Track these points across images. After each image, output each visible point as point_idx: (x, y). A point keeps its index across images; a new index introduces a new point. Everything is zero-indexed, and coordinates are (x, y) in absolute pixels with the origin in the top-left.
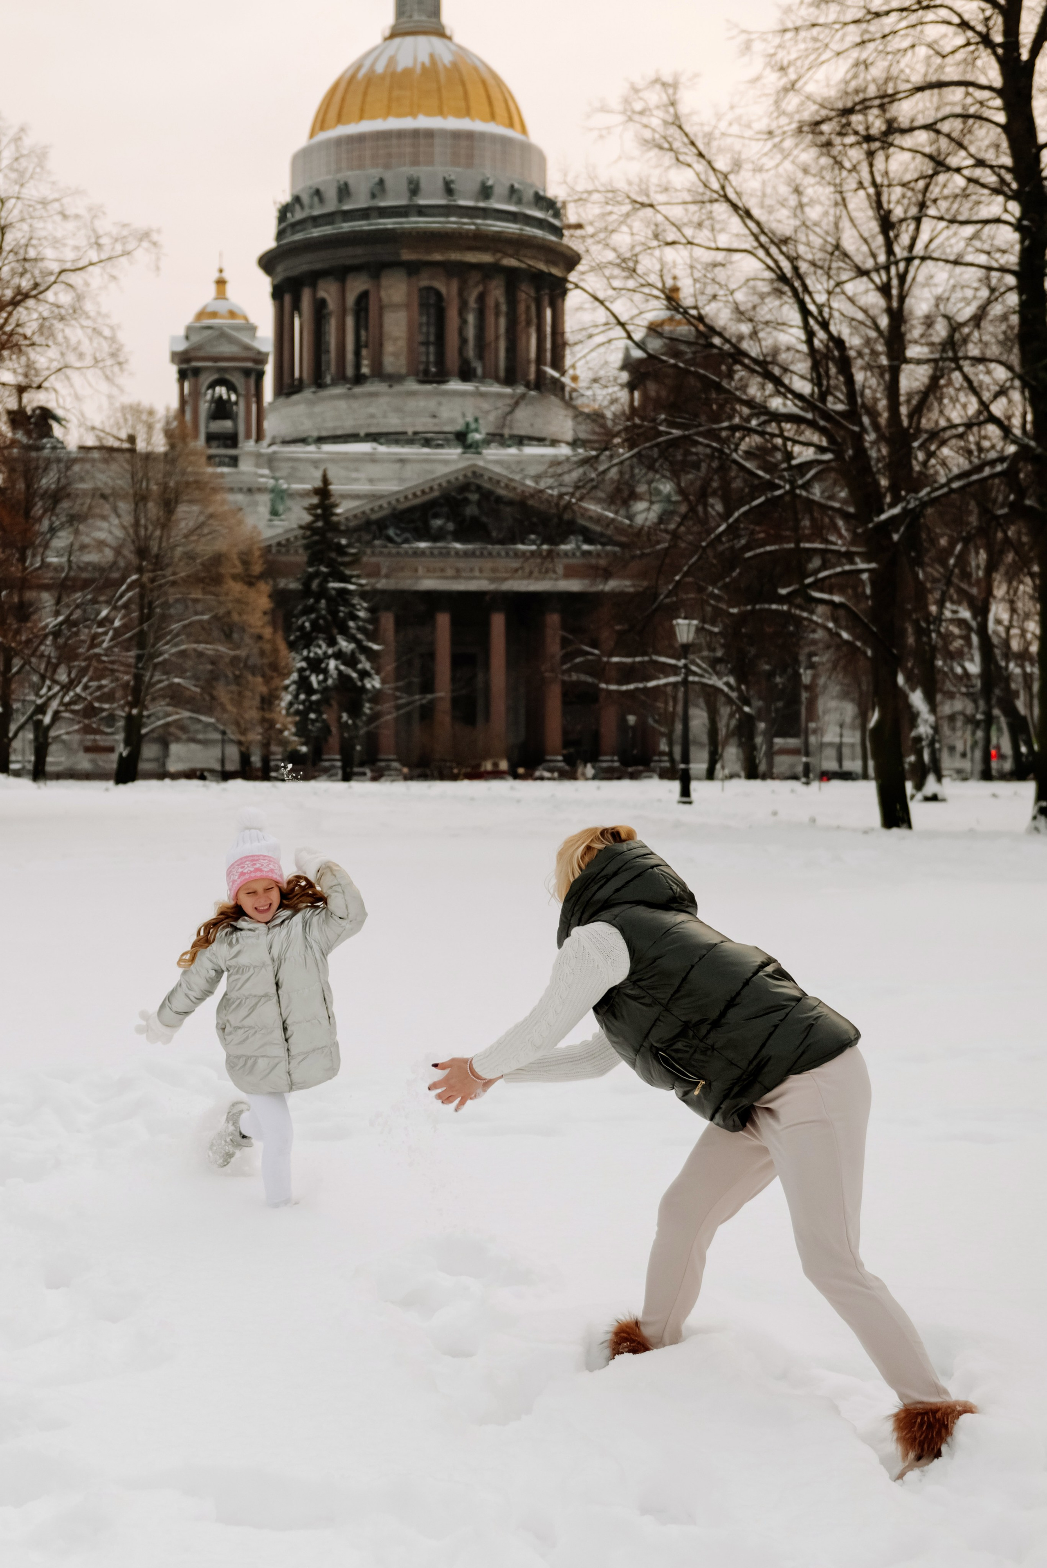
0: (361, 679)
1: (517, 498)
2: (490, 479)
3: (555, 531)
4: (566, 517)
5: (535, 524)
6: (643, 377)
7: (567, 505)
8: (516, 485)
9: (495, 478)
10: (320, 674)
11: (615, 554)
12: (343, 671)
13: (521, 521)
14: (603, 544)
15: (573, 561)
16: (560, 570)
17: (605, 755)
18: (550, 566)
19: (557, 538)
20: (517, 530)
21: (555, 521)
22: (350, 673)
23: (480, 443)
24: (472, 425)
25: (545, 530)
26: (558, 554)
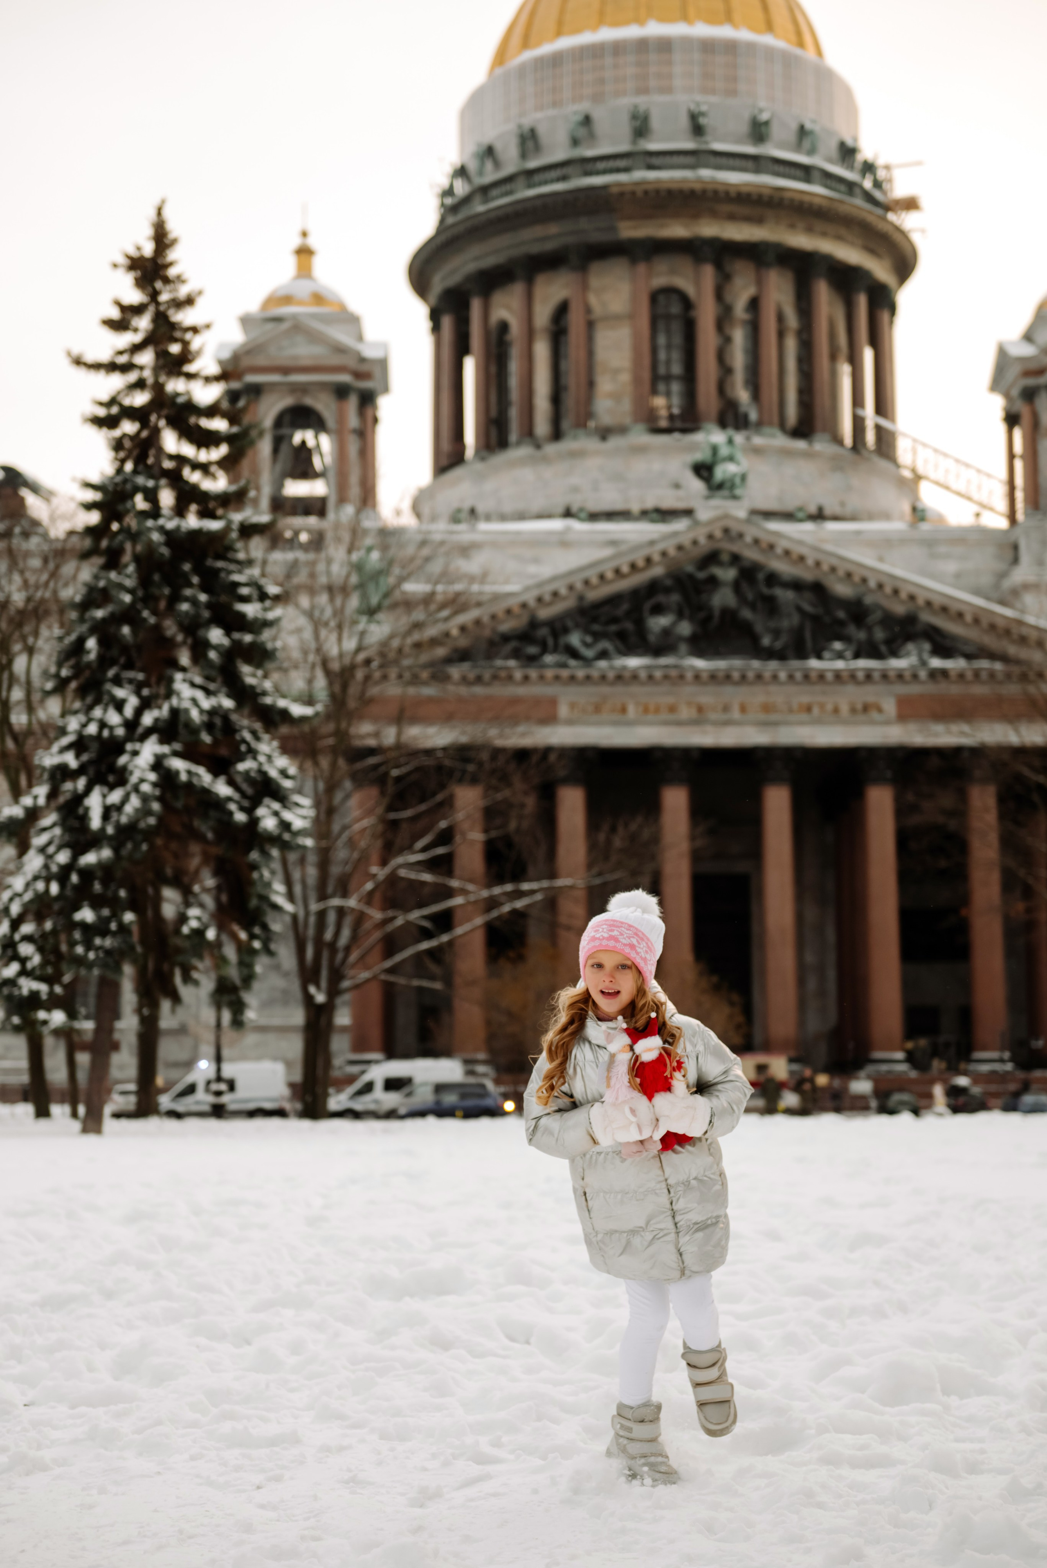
0: (251, 805)
1: (807, 575)
2: (756, 542)
3: (879, 634)
4: (900, 609)
5: (841, 623)
6: (1029, 395)
7: (899, 584)
8: (804, 551)
9: (765, 538)
10: (112, 787)
11: (992, 675)
12: (184, 777)
13: (815, 619)
14: (969, 657)
15: (914, 689)
16: (890, 707)
17: (984, 1048)
18: (871, 699)
19: (883, 649)
20: (808, 635)
21: (877, 616)
22: (206, 785)
23: (738, 481)
24: (724, 451)
25: (862, 635)
26: (885, 676)
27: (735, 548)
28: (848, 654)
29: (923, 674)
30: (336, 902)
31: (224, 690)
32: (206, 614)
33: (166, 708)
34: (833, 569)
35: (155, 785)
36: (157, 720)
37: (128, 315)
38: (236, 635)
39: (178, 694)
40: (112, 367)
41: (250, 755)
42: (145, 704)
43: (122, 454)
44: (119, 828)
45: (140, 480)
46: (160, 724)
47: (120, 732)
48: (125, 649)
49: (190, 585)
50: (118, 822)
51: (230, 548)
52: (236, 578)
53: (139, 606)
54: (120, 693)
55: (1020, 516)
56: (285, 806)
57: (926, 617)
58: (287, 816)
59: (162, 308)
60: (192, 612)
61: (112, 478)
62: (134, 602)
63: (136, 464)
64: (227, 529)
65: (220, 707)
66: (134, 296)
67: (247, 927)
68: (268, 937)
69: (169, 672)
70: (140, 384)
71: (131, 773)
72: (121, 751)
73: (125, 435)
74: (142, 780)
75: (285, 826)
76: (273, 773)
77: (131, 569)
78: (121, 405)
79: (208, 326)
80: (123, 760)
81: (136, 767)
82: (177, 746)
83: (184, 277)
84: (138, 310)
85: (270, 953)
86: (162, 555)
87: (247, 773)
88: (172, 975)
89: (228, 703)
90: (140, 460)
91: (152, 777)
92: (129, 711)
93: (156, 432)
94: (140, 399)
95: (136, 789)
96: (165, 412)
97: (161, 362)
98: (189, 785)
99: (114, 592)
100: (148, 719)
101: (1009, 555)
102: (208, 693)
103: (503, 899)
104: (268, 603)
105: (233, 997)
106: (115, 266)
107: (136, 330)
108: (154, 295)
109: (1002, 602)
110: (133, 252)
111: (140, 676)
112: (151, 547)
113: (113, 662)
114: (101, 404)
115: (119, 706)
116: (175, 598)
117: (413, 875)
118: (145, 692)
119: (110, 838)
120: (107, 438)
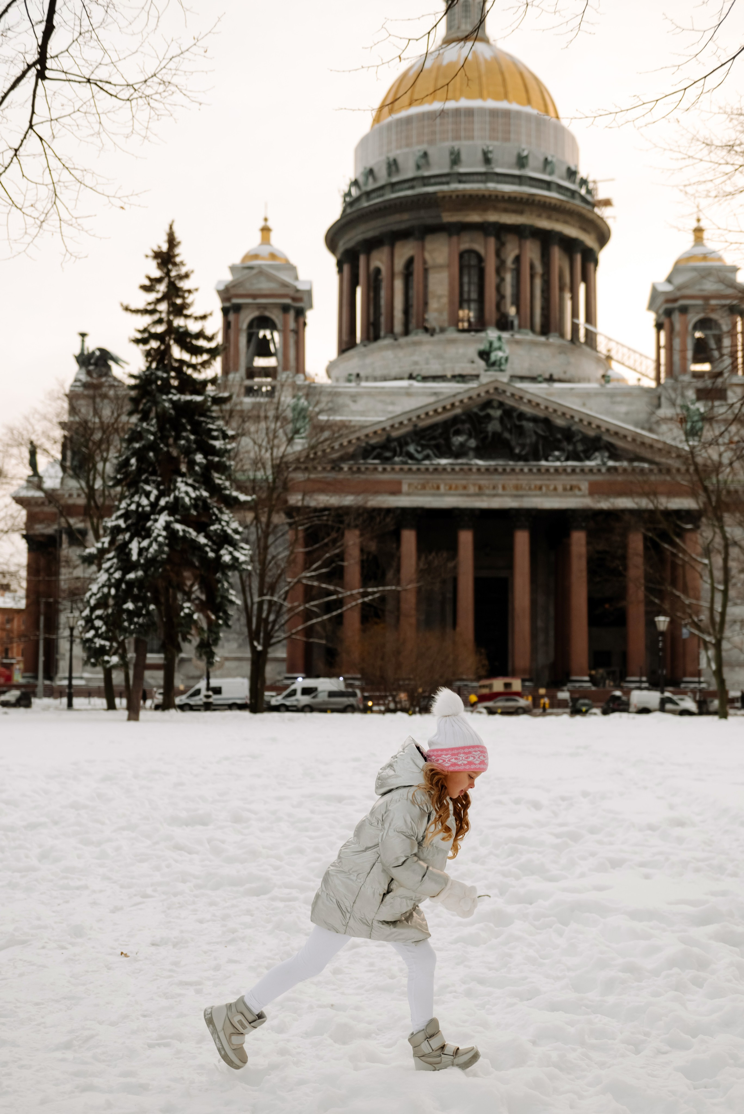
0: (217, 548)
1: (541, 414)
2: (513, 395)
3: (580, 447)
4: (592, 433)
5: (559, 441)
6: (669, 313)
7: (592, 420)
8: (539, 400)
9: (518, 393)
10: (144, 539)
11: (642, 470)
12: (181, 533)
13: (544, 438)
14: (631, 460)
15: (598, 478)
16: (585, 486)
17: (633, 675)
18: (574, 483)
19: (582, 455)
20: (540, 447)
21: (580, 437)
22: (193, 537)
23: (503, 361)
24: (496, 344)
25: (570, 448)
26: (582, 470)
27: (501, 399)
28: (563, 459)
29: (604, 470)
30: (268, 598)
31: (203, 487)
32: (194, 446)
33: (172, 496)
34: (555, 411)
35: (165, 538)
36: (167, 503)
37: (154, 283)
38: (210, 458)
39: (179, 489)
40: (145, 312)
41: (217, 522)
42: (161, 494)
43: (150, 359)
44: (146, 559)
45: (160, 373)
46: (169, 505)
47: (148, 509)
48: (151, 464)
49: (186, 430)
50: (146, 556)
51: (209, 410)
52: (211, 426)
53: (158, 441)
54: (148, 488)
55: (662, 381)
56: (235, 549)
57: (606, 438)
58: (237, 554)
59: (172, 280)
60: (186, 445)
61: (144, 372)
62: (155, 439)
63: (158, 365)
64: (205, 401)
65: (201, 495)
66: (157, 273)
67: (215, 613)
68: (227, 617)
69: (174, 477)
70: (160, 321)
71: (153, 532)
72: (149, 519)
73: (152, 349)
74: (159, 535)
75: (235, 559)
76: (229, 531)
77: (154, 421)
78: (149, 333)
79: (196, 290)
80: (149, 524)
81: (156, 528)
82: (178, 517)
83: (184, 262)
84: (159, 280)
85: (228, 626)
86: (171, 414)
87: (216, 530)
88: (177, 636)
89: (205, 494)
90: (160, 361)
91: (164, 533)
92: (152, 498)
93: (168, 347)
94: (160, 329)
95: (155, 540)
96: (173, 336)
97: (171, 309)
98: (184, 537)
99: (144, 434)
100: (162, 502)
101: (655, 402)
102: (195, 488)
103: (358, 596)
104: (227, 441)
105: (208, 650)
106: (147, 256)
107: (158, 292)
108: (168, 274)
109: (651, 430)
110: (156, 249)
111: (159, 479)
112: (164, 410)
113: (145, 471)
114: (140, 331)
115: (148, 495)
116: (178, 438)
117: (310, 583)
118: (162, 487)
119: (142, 565)
120: (142, 350)
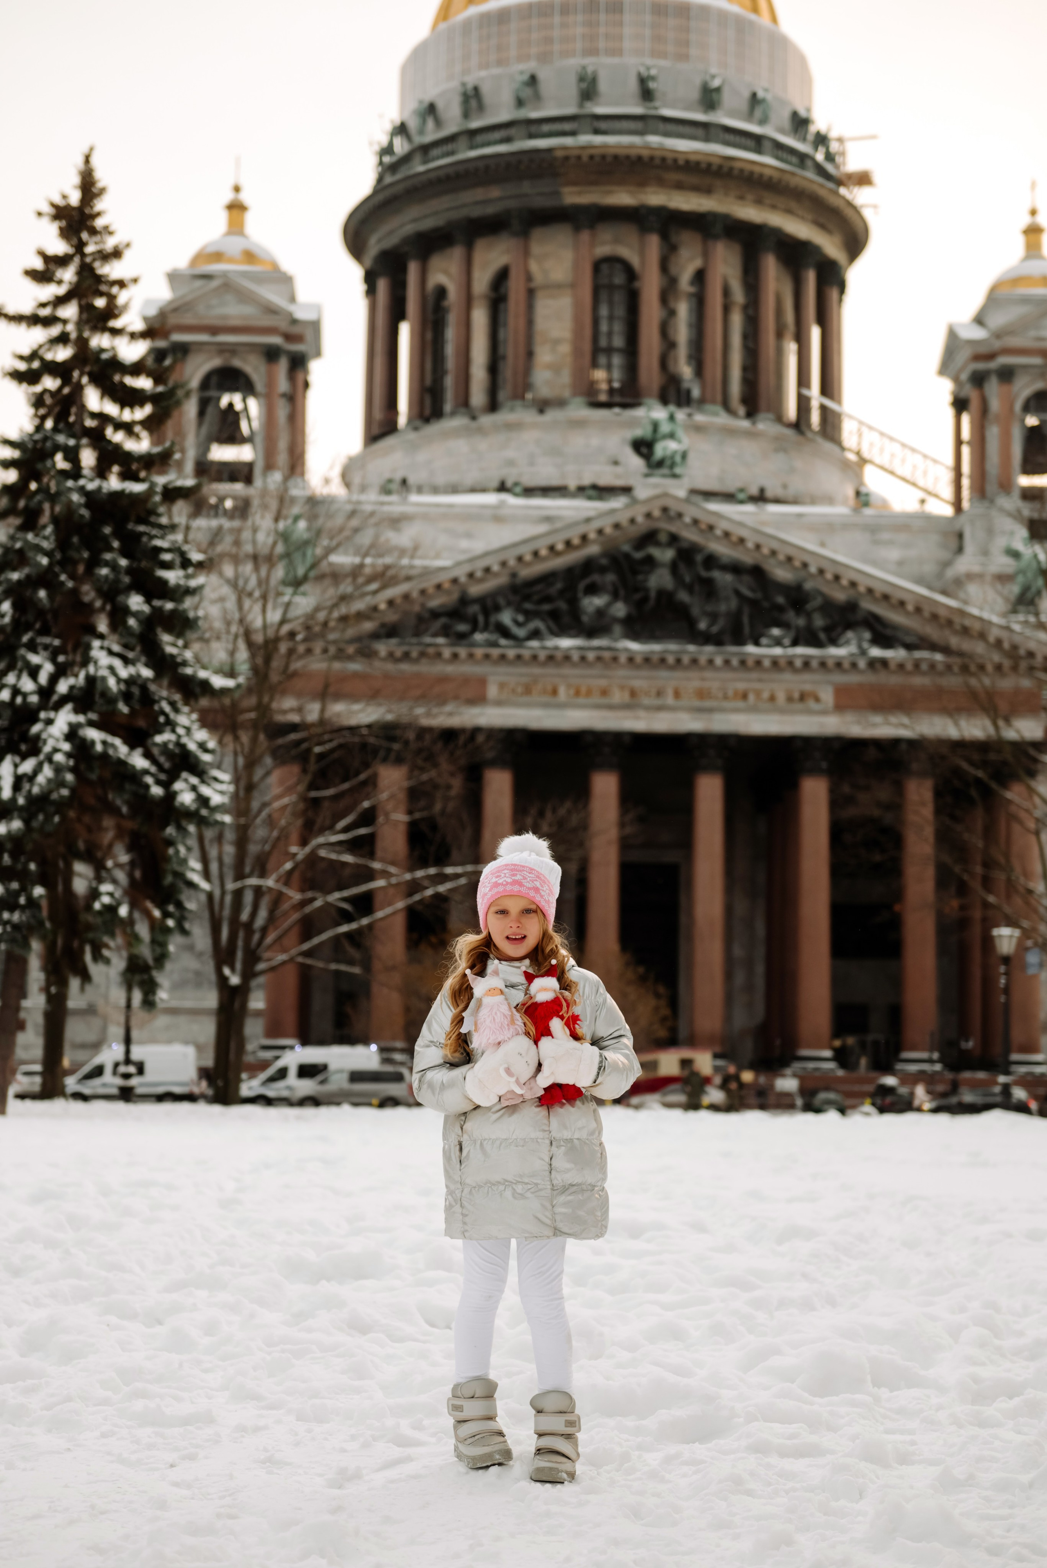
0: (168, 778)
1: (748, 559)
2: (696, 522)
3: (819, 622)
4: (840, 596)
5: (781, 609)
6: (979, 379)
7: (841, 571)
8: (744, 533)
9: (705, 519)
10: (24, 757)
11: (932, 666)
12: (99, 748)
13: (753, 603)
14: (909, 647)
15: (853, 679)
16: (827, 696)
17: (914, 1048)
18: (808, 687)
19: (822, 636)
20: (746, 620)
21: (818, 602)
22: (122, 757)
23: (678, 459)
24: (665, 428)
25: (801, 622)
26: (823, 664)
27: (673, 528)
28: (787, 641)
29: (862, 664)
30: (253, 881)
31: (143, 659)
32: (127, 580)
33: (82, 675)
34: (774, 553)
35: (69, 755)
36: (72, 688)
37: (52, 266)
38: (157, 603)
39: (96, 663)
40: (34, 320)
41: (168, 728)
42: (61, 672)
43: (42, 411)
44: (29, 797)
45: (61, 439)
46: (75, 691)
47: (34, 699)
48: (41, 613)
49: (110, 549)
50: (30, 791)
51: (153, 512)
52: (158, 543)
53: (57, 569)
54: (35, 659)
55: (966, 504)
56: (203, 782)
57: (867, 605)
58: (205, 791)
59: (88, 260)
60: (111, 576)
61: (31, 435)
62: (51, 564)
63: (56, 422)
64: (150, 492)
65: (139, 676)
66: (59, 247)
67: (161, 905)
68: (182, 916)
69: (86, 638)
70: (62, 339)
71: (45, 742)
72: (35, 720)
73: (45, 391)
74: (56, 750)
75: (203, 801)
76: (192, 746)
77: (49, 530)
78: (42, 359)
79: (135, 281)
80: (36, 728)
81: (50, 736)
82: (93, 716)
83: (111, 229)
84: (62, 261)
85: (184, 932)
86: (82, 516)
87: (165, 744)
88: (82, 952)
89: (147, 673)
90: (61, 418)
91: (66, 747)
92: (43, 678)
93: (79, 389)
94: (63, 354)
95: (49, 759)
96: (87, 369)
97: (85, 316)
98: (105, 756)
99: (30, 554)
100: (63, 687)
101: (953, 543)
102: (126, 661)
103: (426, 883)
104: (190, 570)
105: (146, 977)
106: (40, 214)
107: (60, 282)
108: (80, 246)
109: (944, 592)
110: (58, 201)
111: (57, 642)
112: (70, 508)
113: (28, 627)
114: (21, 358)
115: (34, 672)
116: (94, 562)
117: (333, 856)
118: (61, 659)
119: (21, 809)
120: (27, 394)
